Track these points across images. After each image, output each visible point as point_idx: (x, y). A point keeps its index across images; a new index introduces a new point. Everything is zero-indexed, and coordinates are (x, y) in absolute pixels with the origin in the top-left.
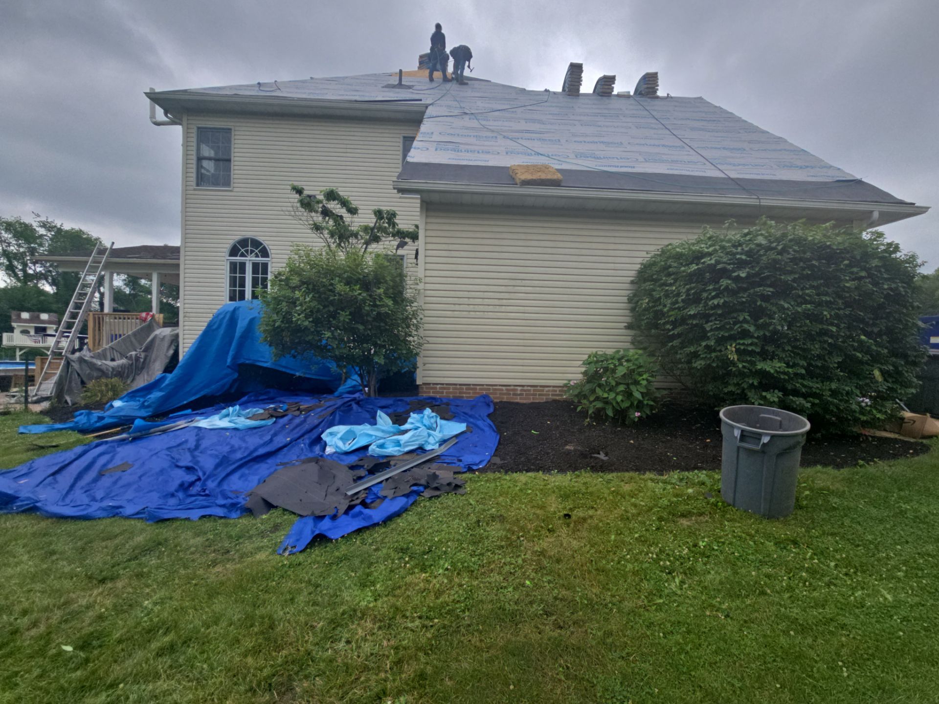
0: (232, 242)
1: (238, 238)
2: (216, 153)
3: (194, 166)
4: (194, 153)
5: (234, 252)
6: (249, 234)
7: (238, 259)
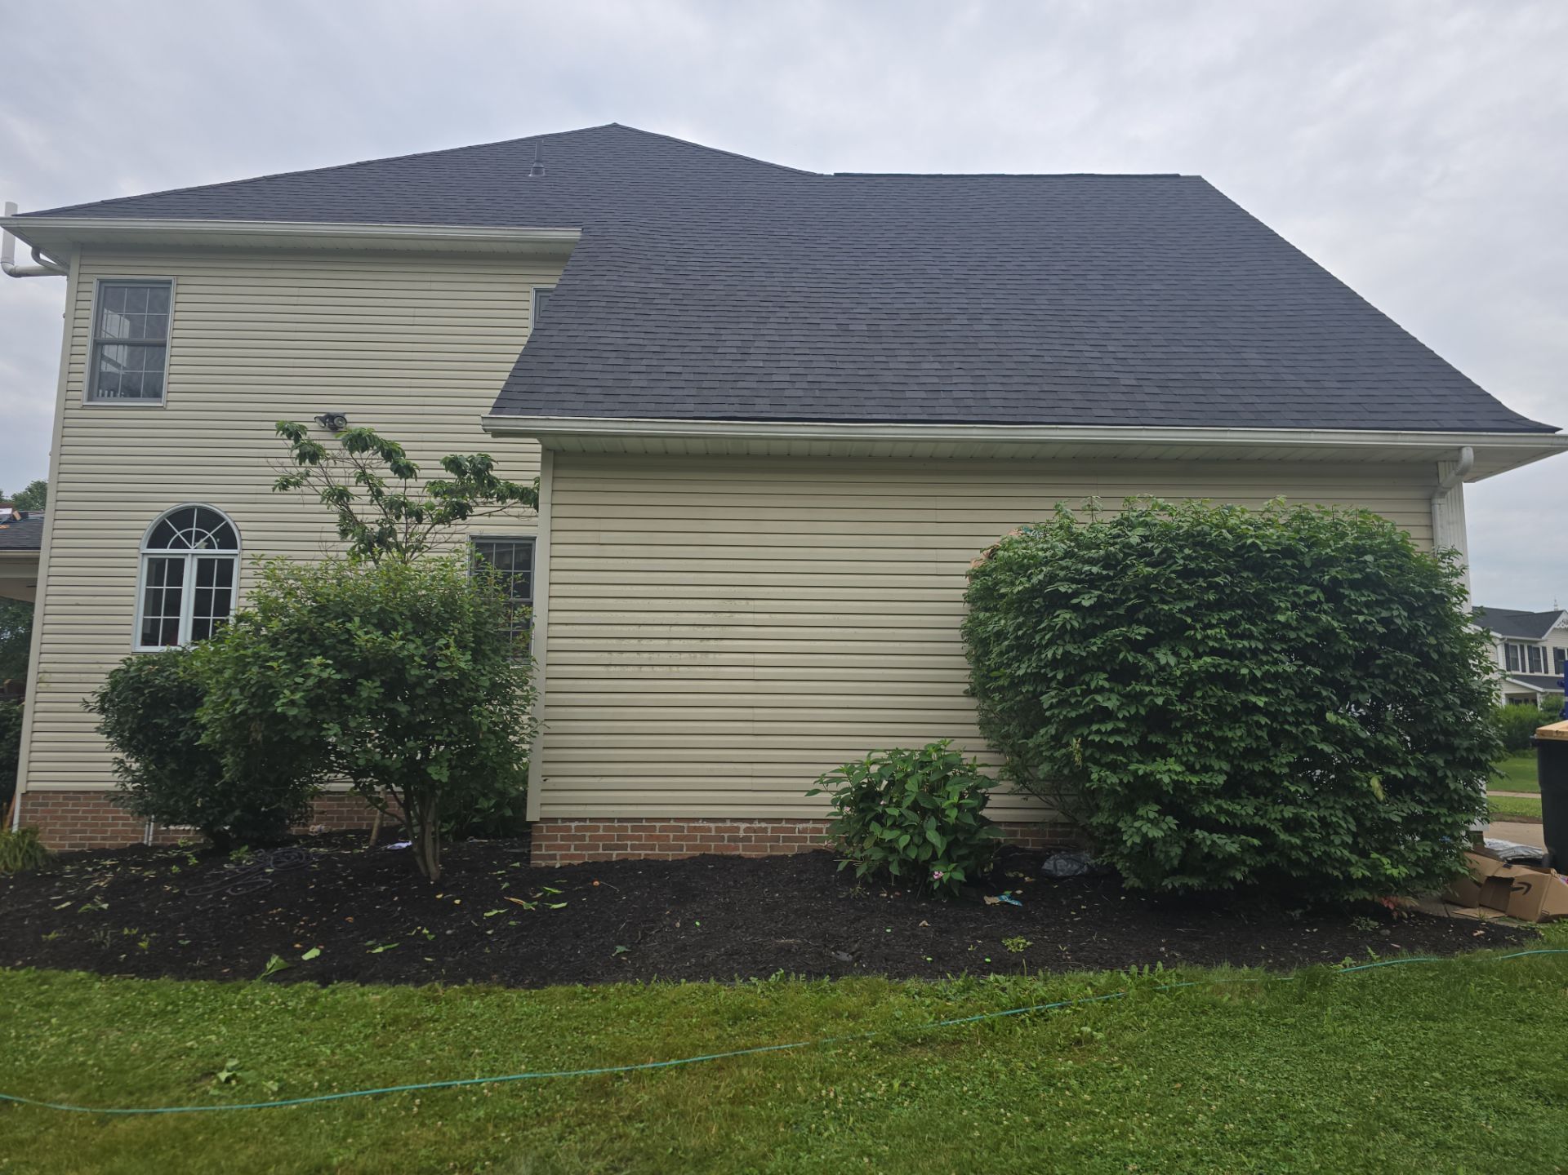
0: (156, 517)
1: (170, 507)
2: (135, 330)
3: (87, 359)
4: (90, 332)
5: (159, 537)
6: (194, 500)
7: (168, 551)
